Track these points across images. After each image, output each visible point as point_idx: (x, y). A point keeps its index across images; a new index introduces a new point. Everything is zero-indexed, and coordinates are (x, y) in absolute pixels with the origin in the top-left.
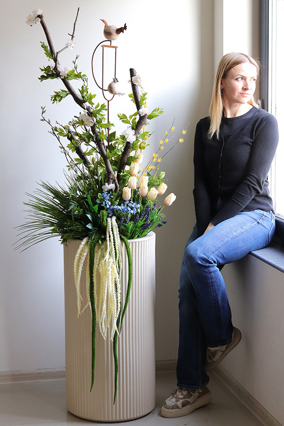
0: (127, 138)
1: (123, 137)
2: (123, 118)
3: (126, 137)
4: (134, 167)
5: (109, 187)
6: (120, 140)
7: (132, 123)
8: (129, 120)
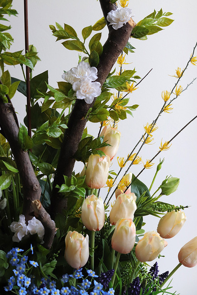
0: (78, 89)
1: (66, 88)
2: (65, 35)
3: (74, 88)
4: (97, 169)
5: (29, 228)
6: (59, 95)
7: (91, 47)
8: (82, 40)
